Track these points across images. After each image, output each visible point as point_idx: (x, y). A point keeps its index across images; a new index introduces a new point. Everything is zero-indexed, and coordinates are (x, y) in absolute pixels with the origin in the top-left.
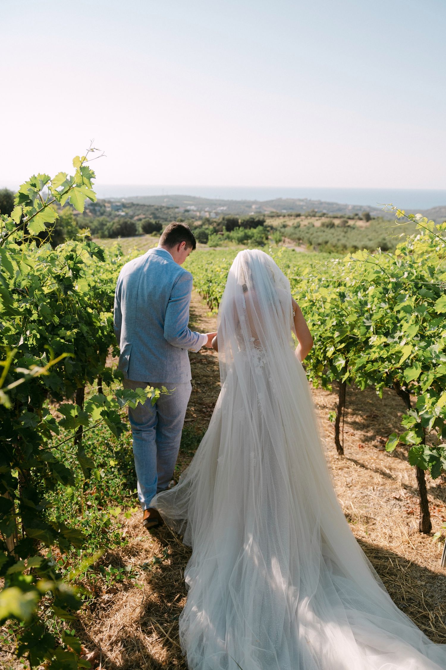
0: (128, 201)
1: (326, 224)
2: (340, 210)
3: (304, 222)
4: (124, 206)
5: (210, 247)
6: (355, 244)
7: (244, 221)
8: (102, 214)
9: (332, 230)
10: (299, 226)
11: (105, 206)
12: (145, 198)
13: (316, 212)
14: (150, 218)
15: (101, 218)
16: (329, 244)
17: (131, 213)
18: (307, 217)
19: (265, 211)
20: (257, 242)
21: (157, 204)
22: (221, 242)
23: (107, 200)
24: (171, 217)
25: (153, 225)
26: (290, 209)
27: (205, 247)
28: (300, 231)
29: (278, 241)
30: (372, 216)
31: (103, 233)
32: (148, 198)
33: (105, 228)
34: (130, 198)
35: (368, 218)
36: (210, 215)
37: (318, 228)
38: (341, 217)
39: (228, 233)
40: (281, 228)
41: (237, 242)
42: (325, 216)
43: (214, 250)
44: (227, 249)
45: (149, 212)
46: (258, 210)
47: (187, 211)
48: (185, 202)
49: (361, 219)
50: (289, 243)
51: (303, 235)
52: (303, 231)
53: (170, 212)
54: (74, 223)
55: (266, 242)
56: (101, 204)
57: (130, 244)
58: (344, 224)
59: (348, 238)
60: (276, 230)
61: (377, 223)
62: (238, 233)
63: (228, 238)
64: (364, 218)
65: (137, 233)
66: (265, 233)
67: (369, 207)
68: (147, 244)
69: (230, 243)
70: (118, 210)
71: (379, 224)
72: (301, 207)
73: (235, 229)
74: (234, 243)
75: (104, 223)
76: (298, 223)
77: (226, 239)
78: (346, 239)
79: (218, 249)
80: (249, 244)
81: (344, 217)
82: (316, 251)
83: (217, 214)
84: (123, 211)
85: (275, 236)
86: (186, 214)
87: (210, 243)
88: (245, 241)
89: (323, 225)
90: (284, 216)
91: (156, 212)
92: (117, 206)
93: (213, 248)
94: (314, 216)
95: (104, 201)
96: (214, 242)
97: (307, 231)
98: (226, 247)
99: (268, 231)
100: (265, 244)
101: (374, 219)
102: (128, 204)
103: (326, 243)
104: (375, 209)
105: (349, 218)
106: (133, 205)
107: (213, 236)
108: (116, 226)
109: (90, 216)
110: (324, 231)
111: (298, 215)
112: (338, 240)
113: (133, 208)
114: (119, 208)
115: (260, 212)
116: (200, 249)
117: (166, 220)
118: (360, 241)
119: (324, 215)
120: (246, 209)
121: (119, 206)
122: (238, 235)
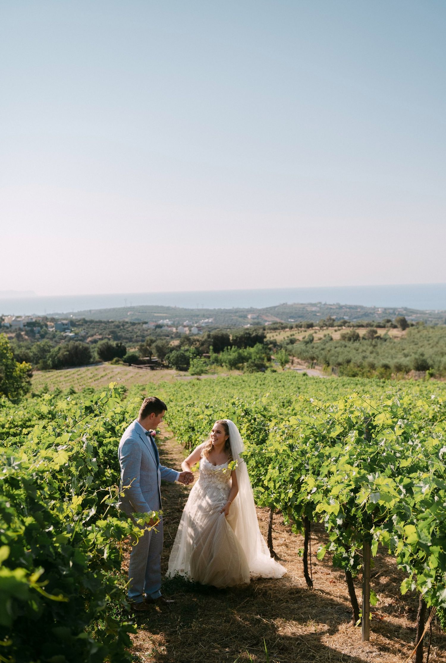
0: (79, 318)
1: (347, 336)
2: (366, 315)
3: (319, 334)
4: (73, 324)
5: (193, 375)
6: (386, 362)
7: (237, 337)
8: (43, 337)
9: (357, 344)
10: (312, 340)
11: (46, 326)
12: (100, 312)
13: (334, 320)
14: (109, 339)
15: (42, 343)
16: (352, 364)
17: (83, 333)
18: (321, 327)
19: (266, 321)
20: (256, 365)
21: (118, 319)
22: (208, 368)
23: (49, 317)
24: (137, 336)
25: (113, 348)
26: (299, 317)
27: (185, 375)
28: (313, 347)
29: (284, 363)
30: (409, 322)
31: (45, 363)
32: (106, 311)
33: (48, 355)
34: (80, 313)
35: (404, 324)
36: (190, 331)
37: (337, 342)
38: (368, 325)
39: (216, 355)
40: (288, 344)
41: (229, 366)
42: (347, 325)
43: (198, 379)
44: (215, 377)
45: (107, 331)
46: (256, 321)
47: (159, 326)
48: (156, 315)
49: (395, 327)
50: (299, 364)
51: (317, 352)
52: (316, 348)
53: (137, 328)
54: (10, 355)
55: (267, 364)
56: (42, 323)
57: (83, 376)
58: (372, 336)
59: (378, 354)
60: (281, 347)
61: (416, 331)
62: (230, 355)
63: (217, 361)
64: (399, 326)
65: (92, 360)
66: (266, 353)
67: (406, 309)
68: (106, 375)
69: (220, 368)
70: (64, 330)
71: (419, 332)
72: (314, 314)
73: (225, 349)
74: (225, 367)
75: (46, 348)
76: (311, 335)
77: (213, 363)
78: (374, 354)
79: (203, 377)
80: (245, 369)
81: (372, 326)
82: (335, 374)
83: (199, 328)
84: (71, 332)
85: (279, 356)
86: (158, 330)
87: (191, 369)
88: (240, 365)
89: (344, 337)
90: (291, 328)
91: (117, 330)
92: (63, 324)
93: (196, 376)
94: (332, 326)
95: (45, 319)
96: (197, 368)
97: (323, 346)
98: (214, 373)
99: (270, 349)
100: (267, 368)
101: (412, 325)
102: (79, 321)
103: (349, 362)
104: (413, 312)
105: (379, 326)
106: (85, 322)
107: (195, 360)
108: (64, 352)
109: (26, 340)
110: (346, 346)
111: (310, 326)
112: (364, 357)
113: (86, 326)
114: (66, 327)
115: (258, 324)
116: (179, 378)
117: (130, 340)
118: (392, 358)
119: (344, 323)
120: (240, 319)
121: (66, 325)
122: (229, 357)
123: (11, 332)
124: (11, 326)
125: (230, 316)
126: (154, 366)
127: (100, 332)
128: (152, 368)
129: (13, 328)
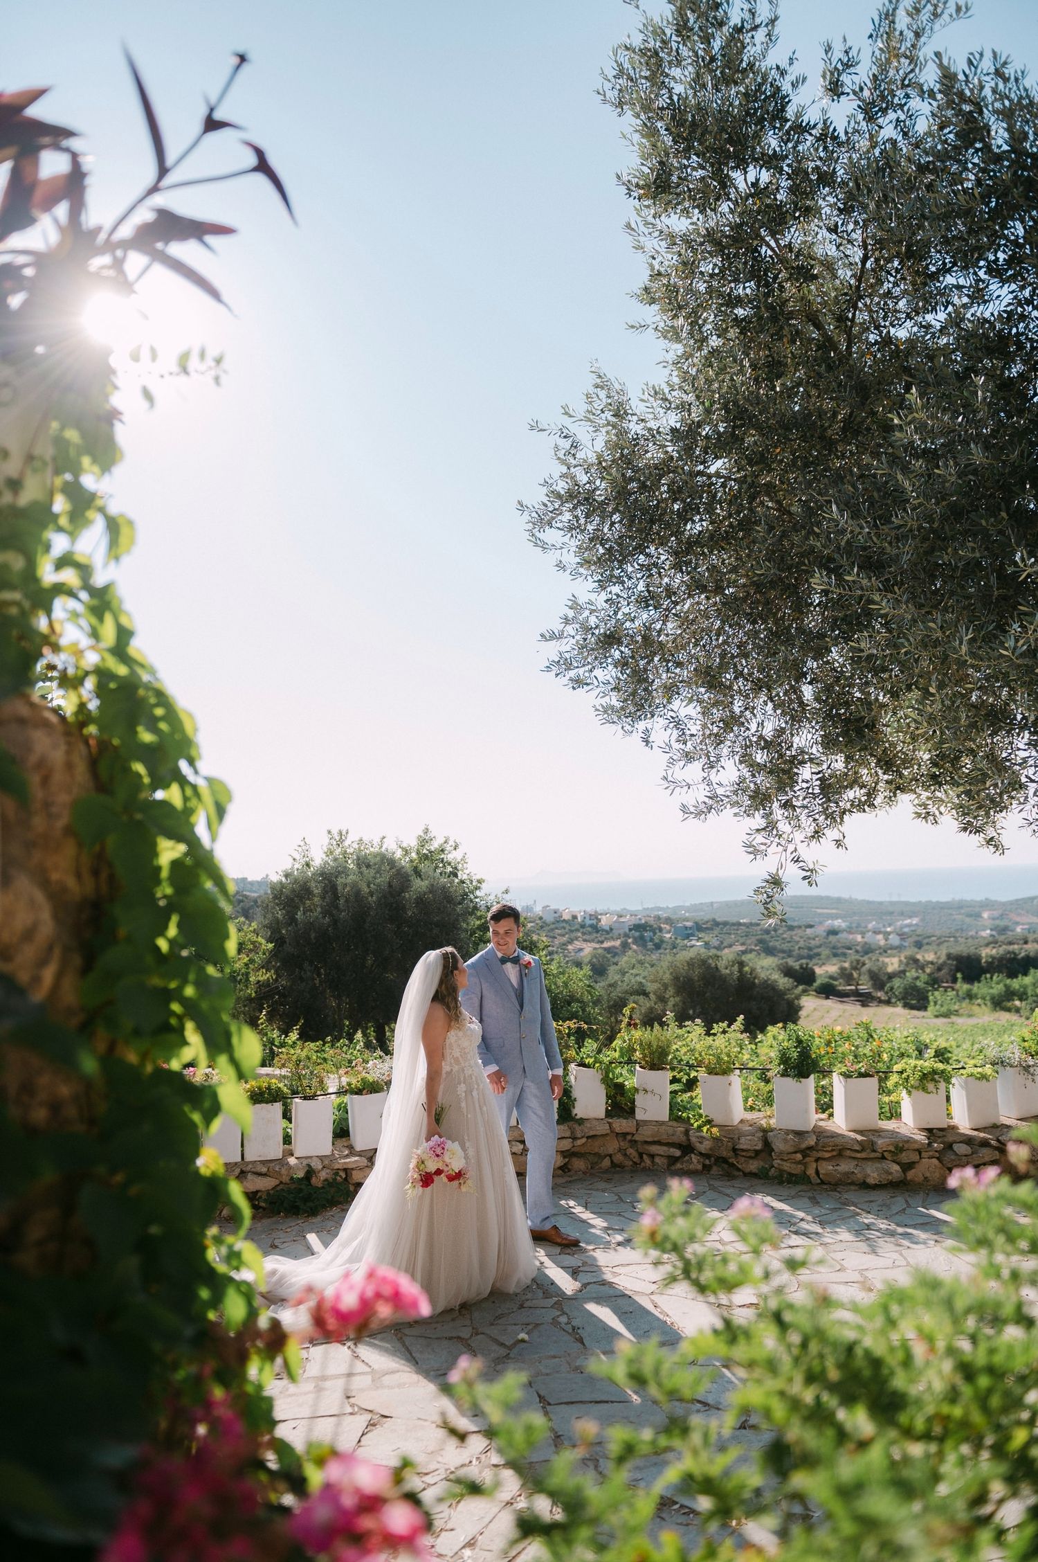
4: (699, 927)
5: (937, 1016)
11: (661, 930)
12: (728, 905)
17: (715, 942)
22: (959, 1007)
27: (926, 1018)
39: (969, 987)
41: (990, 1005)
45: (754, 939)
46: (1000, 924)
47: (833, 932)
48: (819, 911)
53: (797, 935)
56: (652, 926)
62: (992, 987)
63: (971, 996)
70: (687, 937)
73: (982, 977)
74: (984, 1007)
77: (964, 998)
84: (699, 939)
86: (835, 938)
87: (931, 1008)
91: (766, 937)
92: (684, 927)
93: (947, 1020)
96: (942, 1006)
98: (971, 1016)
102: (707, 921)
106: (715, 923)
114: (687, 931)
115: (1007, 929)
116: (916, 1022)
120: (968, 920)
121: (690, 928)
122: (991, 991)
123: (613, 939)
124: (611, 929)
125: (951, 914)
126: (865, 999)
127: (742, 940)
128: (864, 1005)
129: (616, 932)
